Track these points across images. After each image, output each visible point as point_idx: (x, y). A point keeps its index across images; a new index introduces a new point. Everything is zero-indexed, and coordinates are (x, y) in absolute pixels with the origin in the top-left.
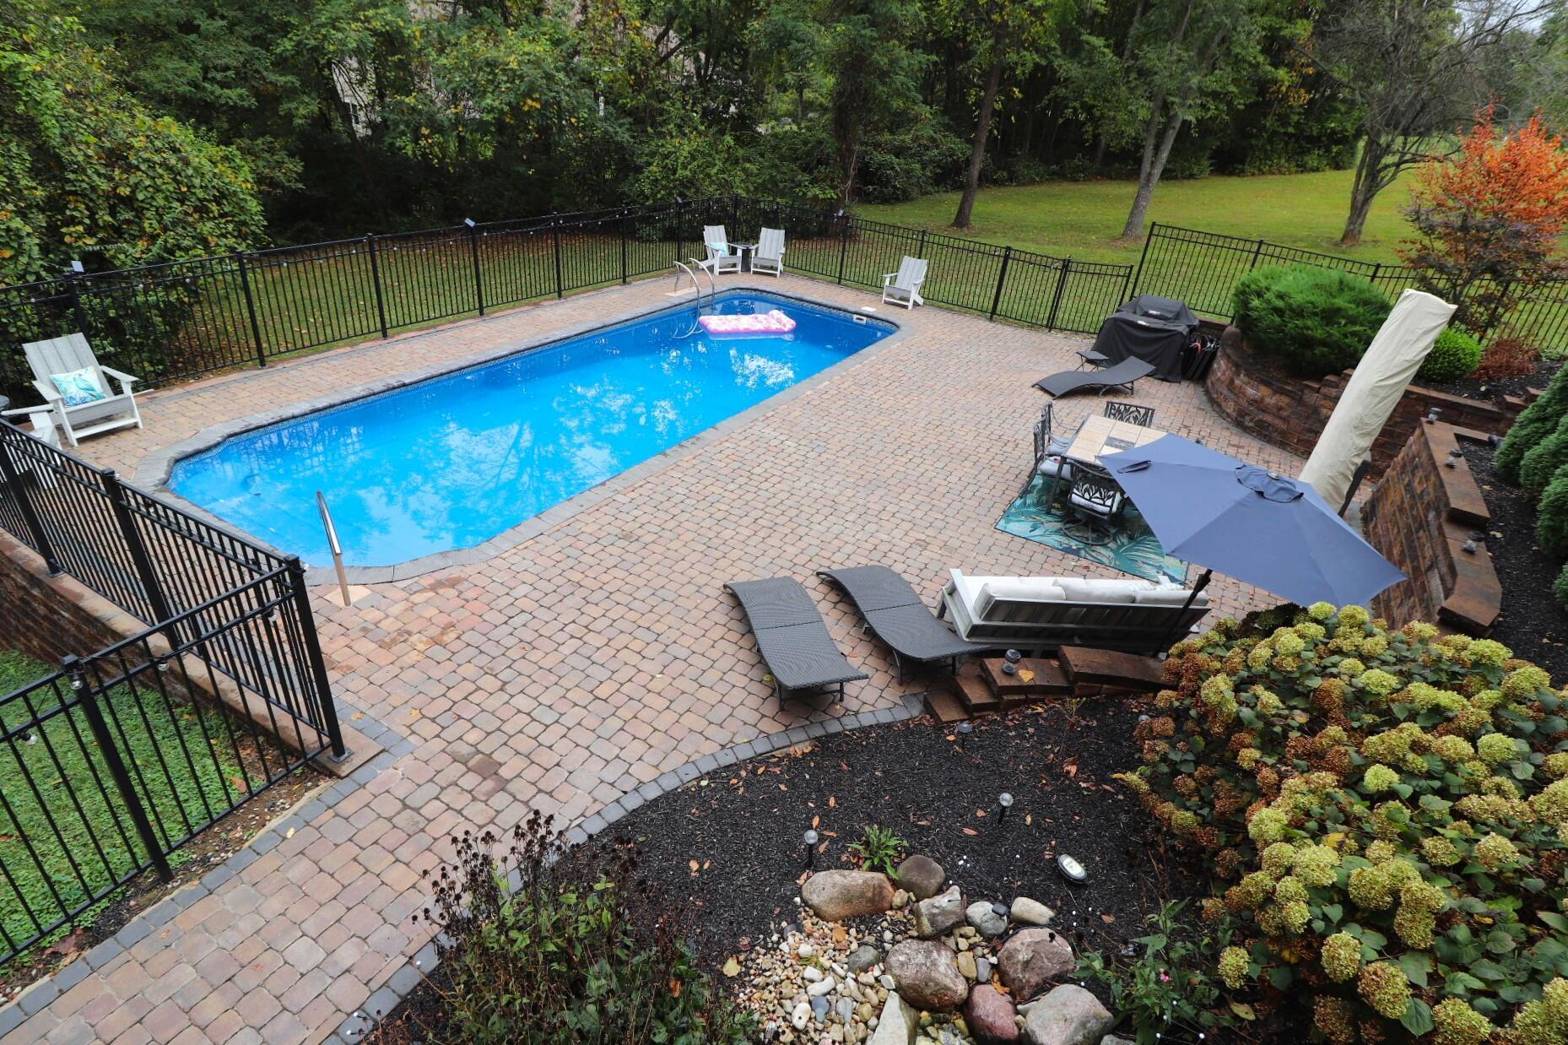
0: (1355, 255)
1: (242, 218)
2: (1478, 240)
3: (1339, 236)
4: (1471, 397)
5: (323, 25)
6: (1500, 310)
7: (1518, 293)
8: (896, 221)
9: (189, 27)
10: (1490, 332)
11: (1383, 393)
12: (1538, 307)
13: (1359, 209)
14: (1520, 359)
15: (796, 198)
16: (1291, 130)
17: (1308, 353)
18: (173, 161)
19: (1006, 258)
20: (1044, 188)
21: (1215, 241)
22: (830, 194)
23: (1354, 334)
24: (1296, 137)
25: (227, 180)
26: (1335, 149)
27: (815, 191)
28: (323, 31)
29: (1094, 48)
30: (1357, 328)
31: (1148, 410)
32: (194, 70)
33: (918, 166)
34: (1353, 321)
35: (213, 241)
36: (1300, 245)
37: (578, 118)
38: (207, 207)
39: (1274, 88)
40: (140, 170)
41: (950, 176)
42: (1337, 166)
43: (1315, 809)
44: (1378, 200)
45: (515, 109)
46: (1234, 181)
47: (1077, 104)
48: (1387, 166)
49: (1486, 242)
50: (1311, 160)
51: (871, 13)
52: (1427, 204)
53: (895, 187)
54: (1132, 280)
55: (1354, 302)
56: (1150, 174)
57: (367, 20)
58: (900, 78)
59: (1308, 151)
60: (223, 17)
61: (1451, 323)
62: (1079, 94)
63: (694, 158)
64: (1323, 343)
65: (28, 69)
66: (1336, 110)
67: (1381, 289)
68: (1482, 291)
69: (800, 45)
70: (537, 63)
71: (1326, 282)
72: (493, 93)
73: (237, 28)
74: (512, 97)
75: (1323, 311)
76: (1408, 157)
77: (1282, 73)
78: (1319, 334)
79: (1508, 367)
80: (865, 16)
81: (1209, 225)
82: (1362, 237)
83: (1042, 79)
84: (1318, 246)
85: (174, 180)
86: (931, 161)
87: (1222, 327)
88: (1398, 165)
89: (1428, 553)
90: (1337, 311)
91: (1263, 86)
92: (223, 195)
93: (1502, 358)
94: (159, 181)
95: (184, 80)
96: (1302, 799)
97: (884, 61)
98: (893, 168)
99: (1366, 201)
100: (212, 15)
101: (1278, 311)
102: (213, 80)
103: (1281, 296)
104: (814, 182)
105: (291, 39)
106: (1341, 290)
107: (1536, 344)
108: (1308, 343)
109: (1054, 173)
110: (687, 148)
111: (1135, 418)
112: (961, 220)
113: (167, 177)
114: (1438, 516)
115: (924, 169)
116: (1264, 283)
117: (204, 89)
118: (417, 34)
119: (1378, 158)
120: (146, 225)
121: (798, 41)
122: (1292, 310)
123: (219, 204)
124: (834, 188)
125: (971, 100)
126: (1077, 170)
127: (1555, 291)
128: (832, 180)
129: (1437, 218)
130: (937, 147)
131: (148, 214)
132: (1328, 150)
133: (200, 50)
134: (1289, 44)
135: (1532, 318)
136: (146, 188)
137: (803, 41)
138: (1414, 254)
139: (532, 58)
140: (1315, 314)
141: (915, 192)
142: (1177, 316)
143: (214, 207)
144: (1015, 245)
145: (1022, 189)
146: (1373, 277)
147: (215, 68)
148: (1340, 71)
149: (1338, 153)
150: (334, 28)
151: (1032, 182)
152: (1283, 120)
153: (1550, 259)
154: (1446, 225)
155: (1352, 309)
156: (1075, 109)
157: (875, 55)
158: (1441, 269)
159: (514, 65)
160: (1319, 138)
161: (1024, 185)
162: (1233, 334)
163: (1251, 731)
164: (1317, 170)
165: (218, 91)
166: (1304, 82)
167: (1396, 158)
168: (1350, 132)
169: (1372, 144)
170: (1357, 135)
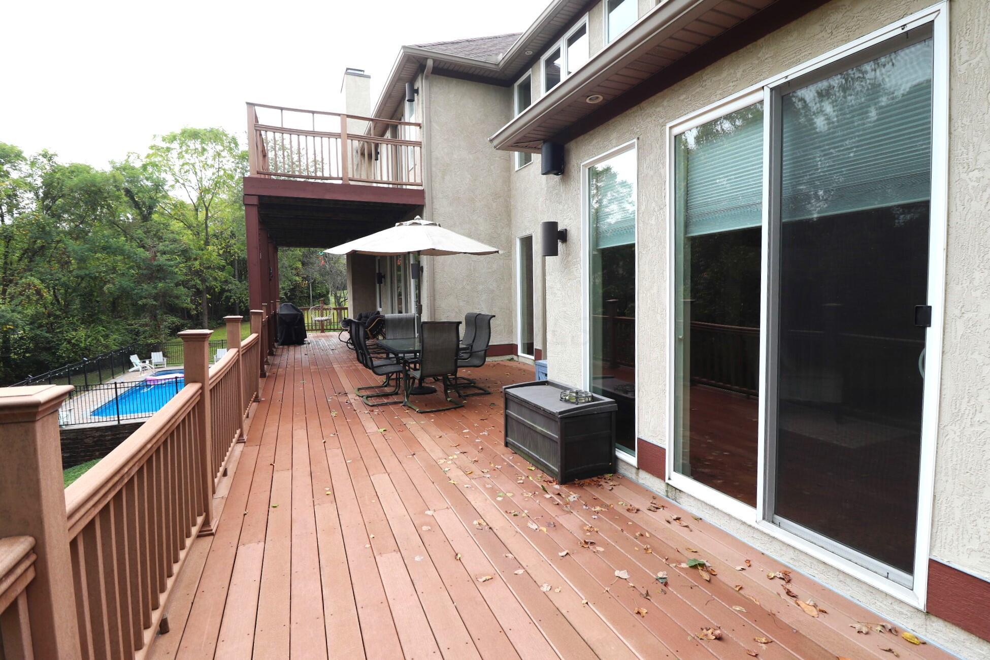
16: (306, 295)
48: (342, 302)
51: (169, 279)
59: (314, 301)
66: (318, 287)
69: (139, 291)
76: (346, 298)
88: (345, 301)
97: (179, 293)
104: (145, 338)
109: (219, 324)
119: (339, 300)
128: (155, 336)
137: (141, 289)
148: (317, 276)
152: (302, 292)
157: (175, 292)
166: (304, 279)
167: (343, 299)
168: (325, 293)
169: (336, 296)
170: (328, 293)
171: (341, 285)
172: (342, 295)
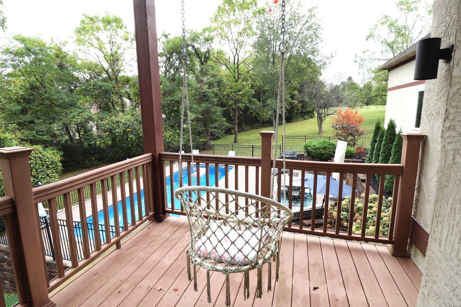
0: (323, 135)
1: (57, 168)
2: (346, 130)
3: (318, 132)
4: (356, 159)
5: (71, 118)
6: (355, 142)
7: (357, 138)
8: (219, 143)
9: (32, 122)
10: (355, 146)
11: (341, 160)
12: (362, 140)
13: (320, 126)
14: (362, 150)
15: (197, 142)
16: (300, 112)
17: (323, 156)
18: (41, 156)
19: (253, 148)
20: (251, 131)
21: (293, 137)
22: (205, 140)
23: (330, 151)
24: (302, 113)
25: (54, 159)
26: (310, 114)
27: (201, 140)
28: (71, 119)
29: (254, 101)
30: (331, 150)
31: (297, 173)
32: (34, 133)
33: (220, 131)
34: (329, 148)
35: (50, 175)
36: (311, 135)
37: (140, 131)
38: (48, 166)
39: (294, 104)
40: (32, 159)
41: (228, 132)
42: (312, 117)
43: (359, 226)
44: (323, 123)
45: (125, 131)
46: (291, 124)
47: (255, 113)
48: (323, 117)
49: (348, 130)
50: (306, 117)
51: (209, 101)
52: (335, 124)
53: (216, 136)
54: (281, 148)
55: (328, 145)
56: (275, 125)
57: (82, 115)
58: (218, 114)
59: (305, 115)
60: (41, 119)
61: (347, 146)
62: (255, 111)
63: (170, 137)
64: (325, 154)
65: (8, 138)
66: (308, 107)
67: (332, 141)
68: (350, 139)
69: (194, 109)
70: (129, 121)
71: (321, 142)
72: (118, 128)
73: (45, 121)
74: (124, 129)
75: (323, 148)
76: (326, 114)
77: (294, 101)
78: (324, 152)
79: (361, 152)
80: (209, 102)
81: (290, 134)
82: (323, 132)
83: (247, 109)
84: (314, 135)
85: (41, 160)
86: (223, 129)
87: (303, 155)
88: (325, 116)
89: (360, 189)
90: (326, 147)
91: (291, 104)
92: (52, 163)
93: (359, 151)
94: (37, 162)
95: (31, 135)
96: (356, 226)
97: (214, 110)
98: (215, 132)
99: (321, 124)
100: (39, 118)
101: (314, 149)
102: (39, 135)
103: (314, 146)
104: (200, 138)
105: (61, 122)
106: (325, 143)
107: (364, 147)
108: (322, 154)
109: (251, 128)
110: (168, 134)
111: (295, 176)
112: (236, 141)
113: (39, 160)
114: (359, 182)
115: (222, 131)
116: (309, 144)
117: (37, 137)
118: (96, 117)
119: (320, 116)
120: (33, 173)
121: (193, 108)
122: (317, 148)
123: (51, 165)
124: (206, 138)
125: (231, 115)
126: (257, 126)
127: (363, 136)
128: (205, 137)
129: (337, 127)
130: (224, 126)
131: (33, 170)
132: (309, 115)
133: (36, 128)
134: (294, 95)
135: (361, 142)
136: (33, 164)
137: (194, 108)
138: (336, 134)
139: (128, 119)
140: (322, 148)
141: (221, 137)
142: (294, 154)
143: (51, 166)
144: (254, 145)
145: (245, 132)
146: (329, 139)
147: (40, 132)
148: (306, 99)
149: (311, 115)
150: (74, 118)
151: (247, 130)
152: (298, 110)
153: (360, 131)
154: (339, 128)
155: (328, 146)
156: (255, 114)
157: (212, 110)
158: (342, 136)
159: (124, 122)
160: (306, 113)
161: (246, 131)
162: (306, 156)
163: (344, 220)
164: (308, 119)
165: (41, 137)
166: (299, 102)
167: (324, 115)
168: (312, 110)
169: (318, 113)
170: (313, 111)
171: (323, 105)
172: (323, 112)
